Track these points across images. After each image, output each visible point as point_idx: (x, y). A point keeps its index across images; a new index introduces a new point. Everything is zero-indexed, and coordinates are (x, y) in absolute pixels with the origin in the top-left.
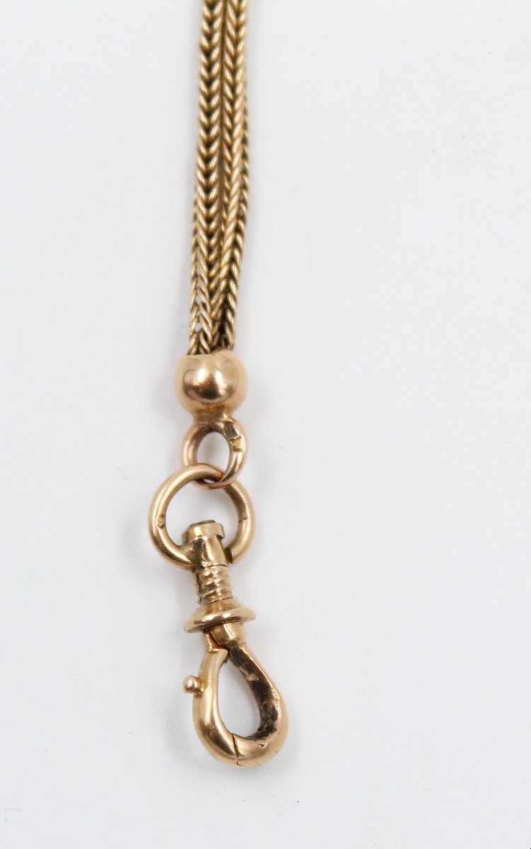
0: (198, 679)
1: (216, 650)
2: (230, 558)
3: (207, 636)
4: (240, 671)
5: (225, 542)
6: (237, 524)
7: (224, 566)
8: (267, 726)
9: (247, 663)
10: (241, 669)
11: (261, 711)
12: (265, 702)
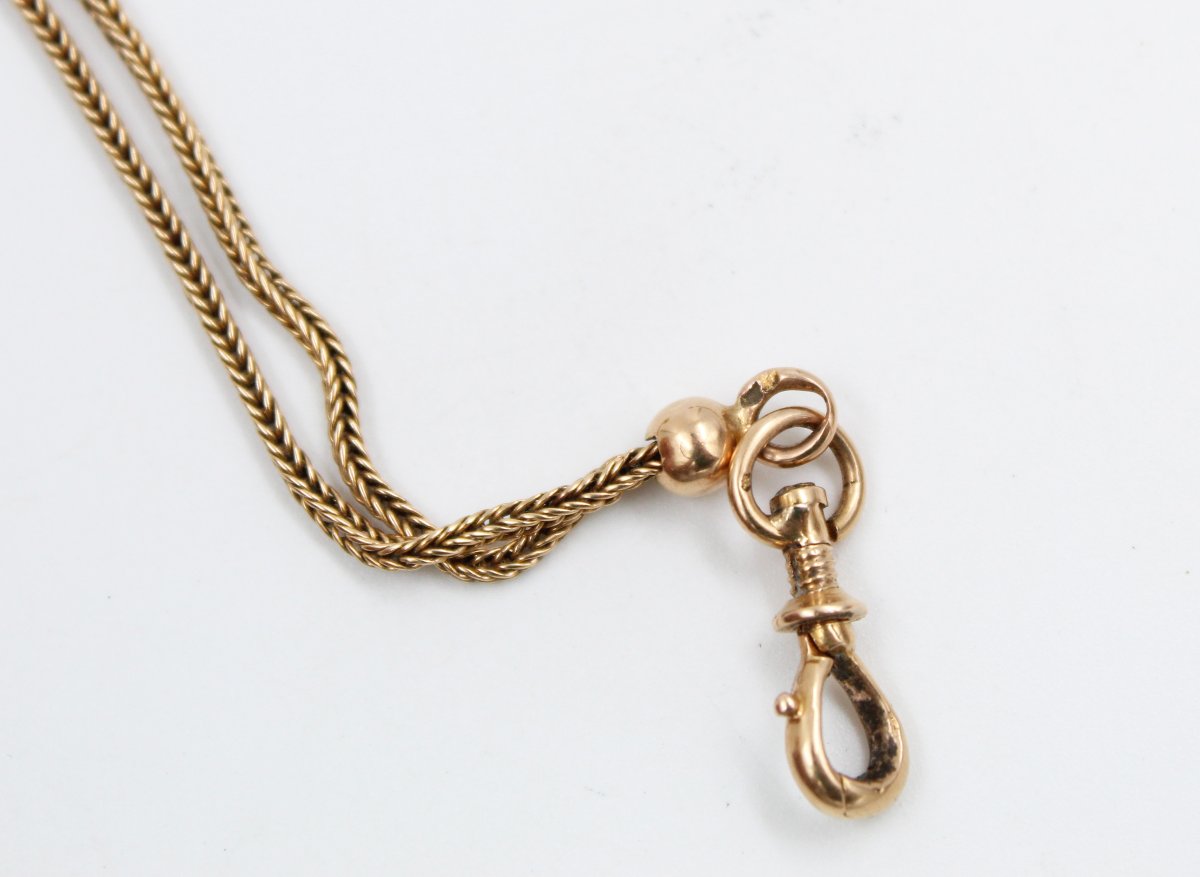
0: (794, 697)
1: (817, 658)
2: (834, 534)
3: (806, 639)
4: (845, 687)
5: (828, 512)
6: (841, 488)
7: (828, 544)
8: (881, 763)
9: (856, 677)
10: (847, 684)
11: (871, 742)
12: (877, 731)
